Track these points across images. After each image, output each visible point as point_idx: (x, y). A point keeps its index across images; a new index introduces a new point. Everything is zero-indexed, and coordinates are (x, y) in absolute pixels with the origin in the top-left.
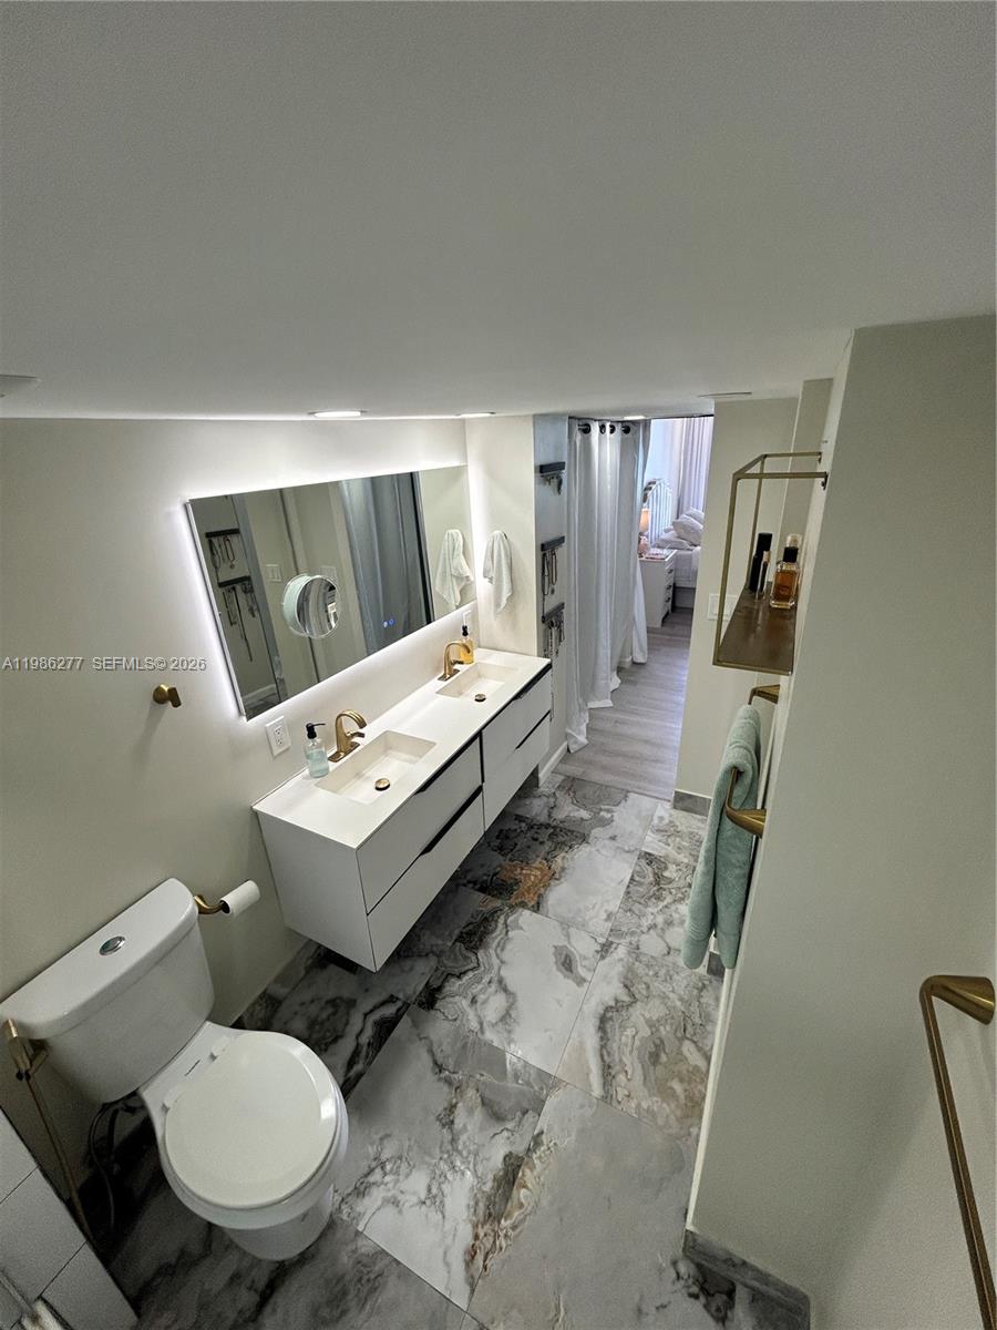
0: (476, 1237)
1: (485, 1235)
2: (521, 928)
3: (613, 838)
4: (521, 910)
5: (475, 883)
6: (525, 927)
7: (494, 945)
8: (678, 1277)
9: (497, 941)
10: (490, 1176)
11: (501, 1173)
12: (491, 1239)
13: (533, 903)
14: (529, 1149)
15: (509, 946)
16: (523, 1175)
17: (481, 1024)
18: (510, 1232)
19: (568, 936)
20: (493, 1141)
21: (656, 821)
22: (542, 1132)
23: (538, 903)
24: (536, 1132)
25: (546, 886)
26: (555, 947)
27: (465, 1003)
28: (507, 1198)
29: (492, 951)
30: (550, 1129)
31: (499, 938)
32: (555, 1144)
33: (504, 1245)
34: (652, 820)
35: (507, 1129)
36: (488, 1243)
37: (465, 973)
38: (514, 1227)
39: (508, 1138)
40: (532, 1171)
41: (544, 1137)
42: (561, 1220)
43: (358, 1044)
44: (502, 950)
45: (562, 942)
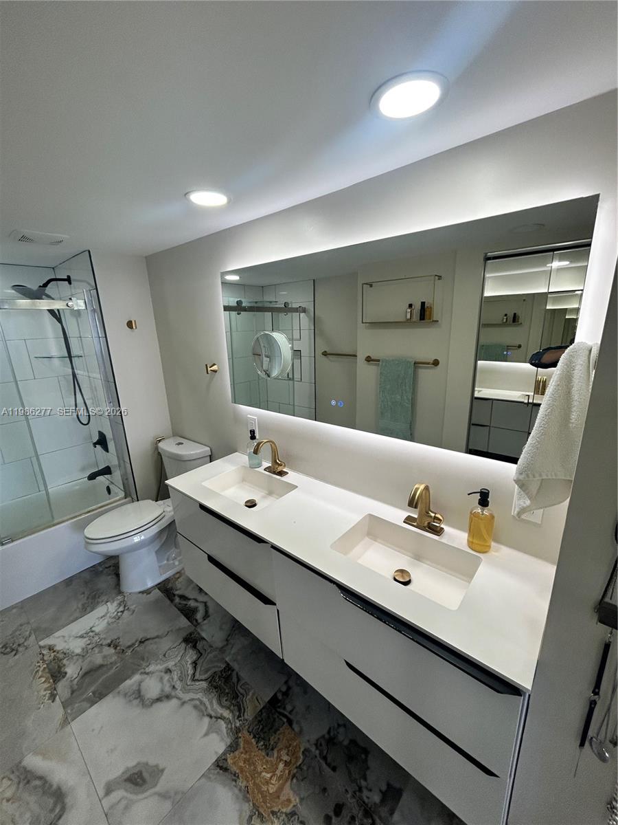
0: (54, 651)
1: (50, 656)
2: (206, 734)
4: (229, 741)
5: (286, 694)
6: (207, 739)
7: (205, 700)
9: (207, 704)
10: (67, 663)
11: (62, 670)
13: (230, 761)
14: (55, 690)
15: (194, 713)
17: (148, 674)
18: (38, 668)
19: (164, 796)
22: (54, 701)
23: (225, 770)
24: (57, 698)
25: (246, 794)
26: (162, 771)
27: (170, 664)
28: (50, 671)
29: (199, 696)
30: (49, 708)
31: (209, 707)
32: (40, 708)
33: (38, 664)
35: (76, 678)
36: (46, 657)
37: (195, 668)
39: (71, 678)
40: (45, 688)
41: (50, 702)
44: (195, 707)
45: (163, 784)
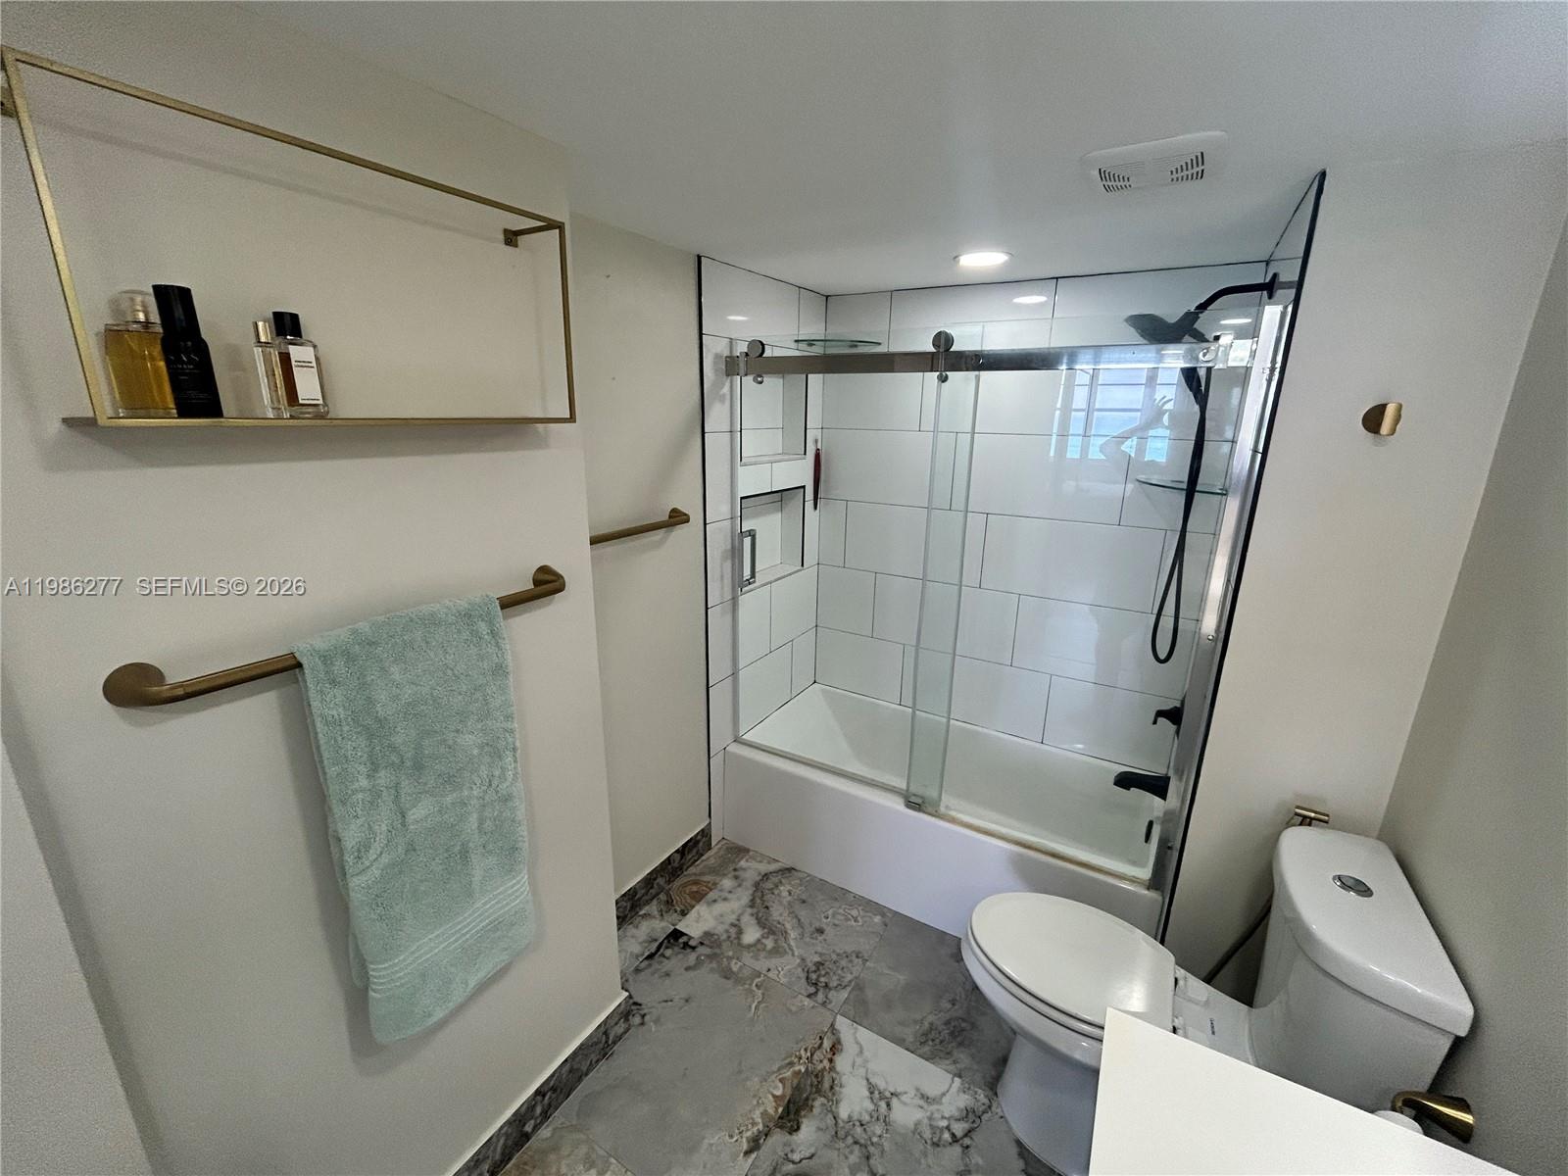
0: (831, 1061)
1: (821, 1061)
8: (643, 1016)
10: (816, 1111)
11: (803, 1113)
12: (815, 1057)
14: (766, 1135)
16: (777, 1109)
18: (796, 1060)
20: (812, 1150)
22: (747, 1153)
24: (754, 1156)
28: (797, 1089)
30: (734, 1158)
32: (731, 1136)
33: (802, 1052)
35: (793, 1162)
36: (818, 1056)
38: (791, 1064)
39: (792, 1151)
40: (766, 1111)
41: (745, 1147)
42: (740, 1063)
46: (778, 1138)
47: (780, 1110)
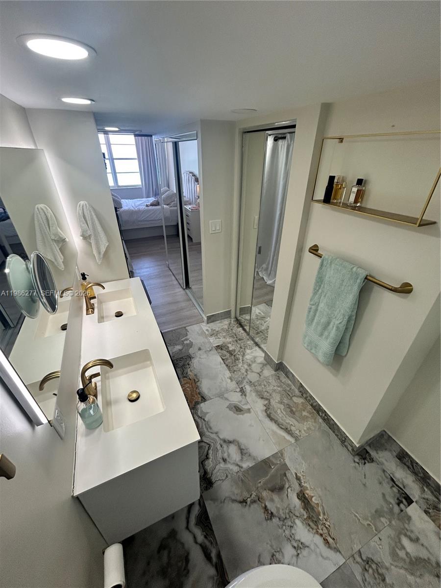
0: (321, 535)
1: (322, 530)
2: (208, 413)
3: (200, 349)
4: (198, 406)
6: (208, 411)
7: (205, 430)
8: (358, 463)
9: (204, 427)
10: (302, 510)
11: (303, 504)
12: (325, 528)
13: (200, 399)
14: (300, 484)
15: (212, 425)
16: (308, 494)
17: (238, 465)
18: (326, 517)
19: (227, 399)
20: (289, 498)
21: (207, 333)
22: (296, 474)
23: (202, 397)
24: (295, 476)
25: (197, 387)
26: (227, 407)
27: (222, 465)
28: (313, 509)
29: (207, 433)
30: (296, 469)
31: (204, 425)
32: (303, 472)
33: (329, 523)
34: (205, 333)
35: (288, 488)
36: (325, 531)
37: (207, 454)
38: (324, 514)
39: (291, 490)
40: (308, 490)
41: (298, 474)
42: (329, 491)
43: (201, 545)
44: (211, 428)
45: (227, 403)
46: (297, 488)
47: (306, 495)
